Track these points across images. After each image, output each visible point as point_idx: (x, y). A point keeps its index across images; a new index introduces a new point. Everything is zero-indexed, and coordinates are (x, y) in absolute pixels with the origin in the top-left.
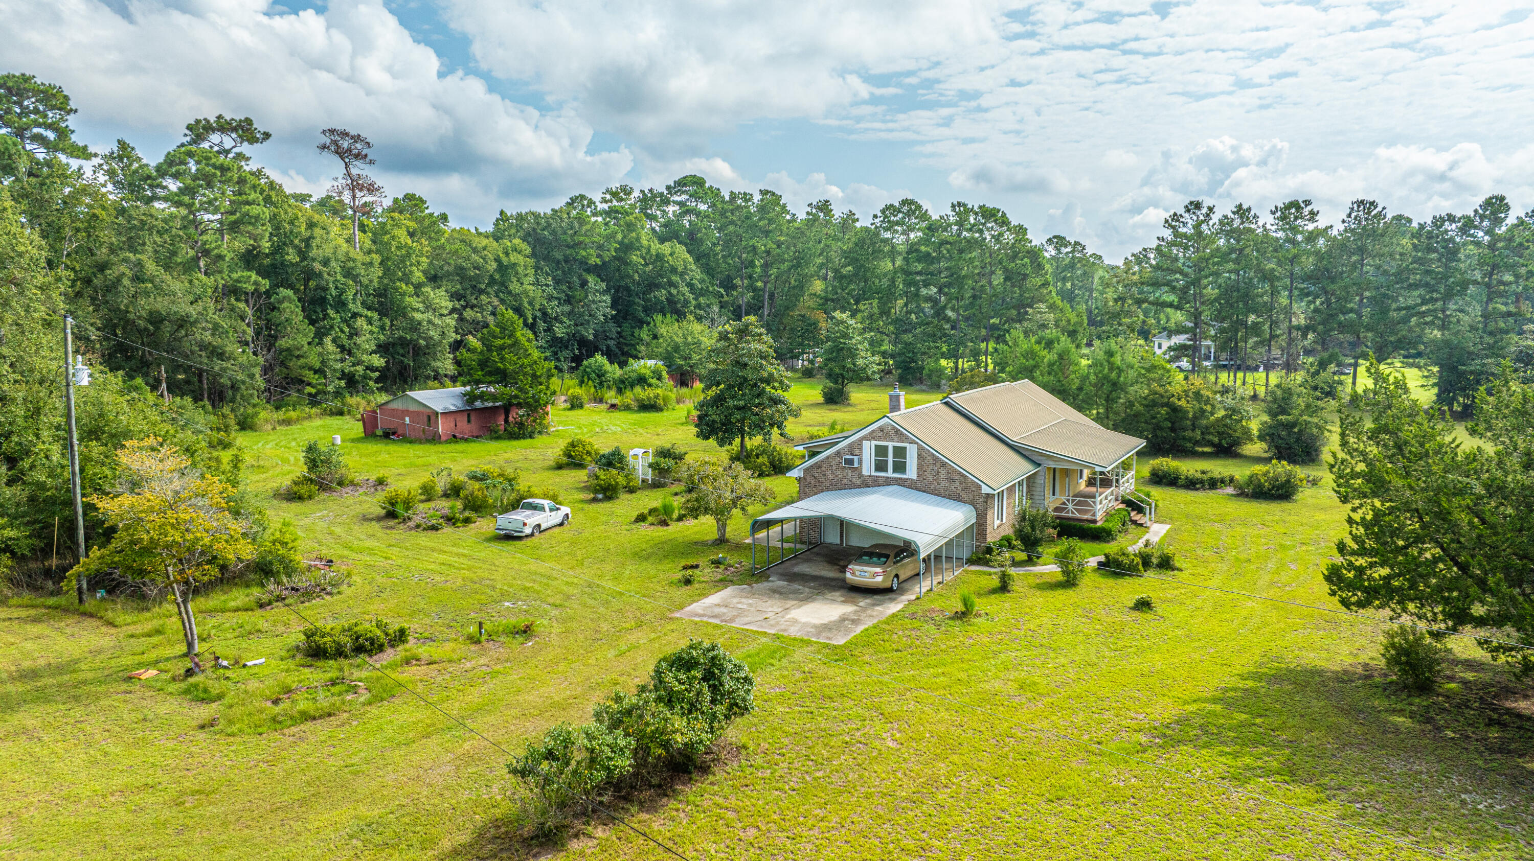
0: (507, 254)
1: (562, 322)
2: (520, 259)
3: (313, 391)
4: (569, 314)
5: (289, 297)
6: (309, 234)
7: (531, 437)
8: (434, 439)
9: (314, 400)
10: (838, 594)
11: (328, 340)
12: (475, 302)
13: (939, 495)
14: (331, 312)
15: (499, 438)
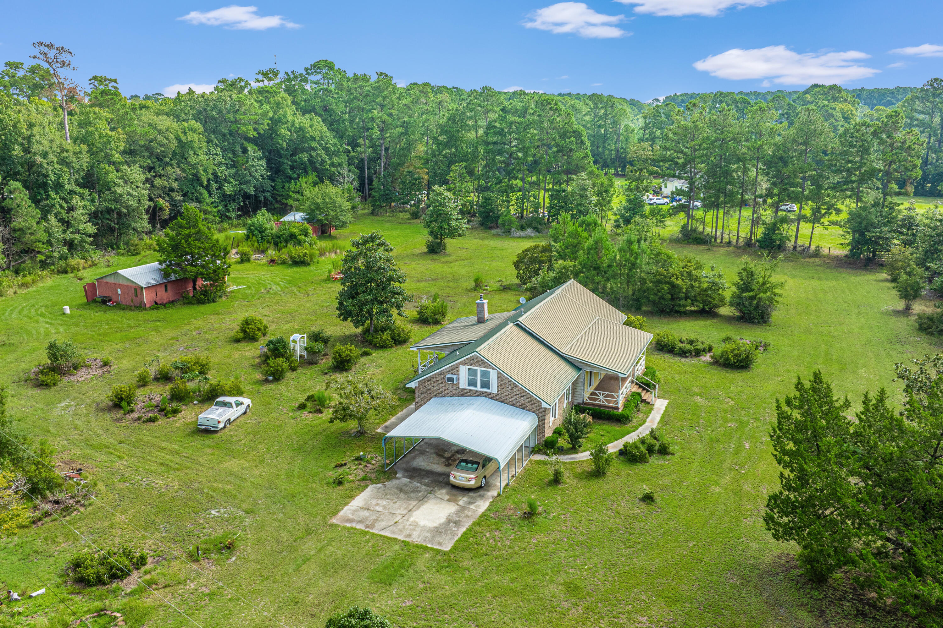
0: (185, 133)
1: (229, 183)
2: (196, 137)
3: (43, 258)
4: (234, 177)
5: (19, 189)
6: (29, 132)
7: (214, 301)
8: (141, 307)
9: (44, 265)
10: (444, 491)
11: (51, 218)
12: (162, 172)
13: (513, 405)
14: (52, 193)
15: (190, 303)
